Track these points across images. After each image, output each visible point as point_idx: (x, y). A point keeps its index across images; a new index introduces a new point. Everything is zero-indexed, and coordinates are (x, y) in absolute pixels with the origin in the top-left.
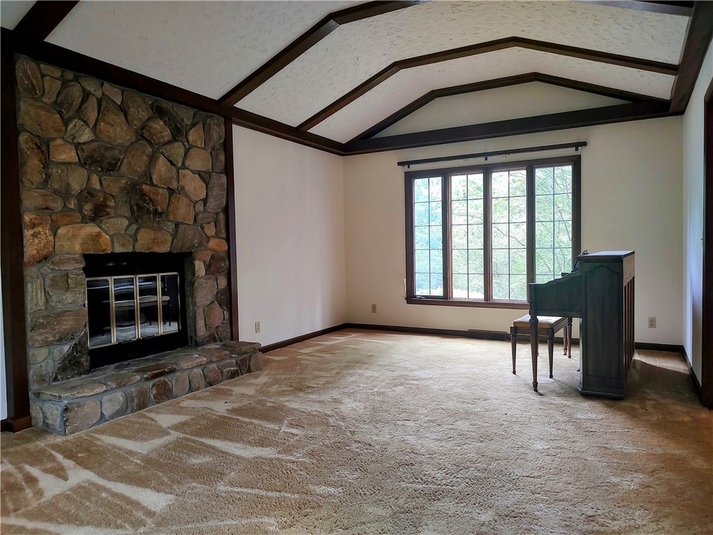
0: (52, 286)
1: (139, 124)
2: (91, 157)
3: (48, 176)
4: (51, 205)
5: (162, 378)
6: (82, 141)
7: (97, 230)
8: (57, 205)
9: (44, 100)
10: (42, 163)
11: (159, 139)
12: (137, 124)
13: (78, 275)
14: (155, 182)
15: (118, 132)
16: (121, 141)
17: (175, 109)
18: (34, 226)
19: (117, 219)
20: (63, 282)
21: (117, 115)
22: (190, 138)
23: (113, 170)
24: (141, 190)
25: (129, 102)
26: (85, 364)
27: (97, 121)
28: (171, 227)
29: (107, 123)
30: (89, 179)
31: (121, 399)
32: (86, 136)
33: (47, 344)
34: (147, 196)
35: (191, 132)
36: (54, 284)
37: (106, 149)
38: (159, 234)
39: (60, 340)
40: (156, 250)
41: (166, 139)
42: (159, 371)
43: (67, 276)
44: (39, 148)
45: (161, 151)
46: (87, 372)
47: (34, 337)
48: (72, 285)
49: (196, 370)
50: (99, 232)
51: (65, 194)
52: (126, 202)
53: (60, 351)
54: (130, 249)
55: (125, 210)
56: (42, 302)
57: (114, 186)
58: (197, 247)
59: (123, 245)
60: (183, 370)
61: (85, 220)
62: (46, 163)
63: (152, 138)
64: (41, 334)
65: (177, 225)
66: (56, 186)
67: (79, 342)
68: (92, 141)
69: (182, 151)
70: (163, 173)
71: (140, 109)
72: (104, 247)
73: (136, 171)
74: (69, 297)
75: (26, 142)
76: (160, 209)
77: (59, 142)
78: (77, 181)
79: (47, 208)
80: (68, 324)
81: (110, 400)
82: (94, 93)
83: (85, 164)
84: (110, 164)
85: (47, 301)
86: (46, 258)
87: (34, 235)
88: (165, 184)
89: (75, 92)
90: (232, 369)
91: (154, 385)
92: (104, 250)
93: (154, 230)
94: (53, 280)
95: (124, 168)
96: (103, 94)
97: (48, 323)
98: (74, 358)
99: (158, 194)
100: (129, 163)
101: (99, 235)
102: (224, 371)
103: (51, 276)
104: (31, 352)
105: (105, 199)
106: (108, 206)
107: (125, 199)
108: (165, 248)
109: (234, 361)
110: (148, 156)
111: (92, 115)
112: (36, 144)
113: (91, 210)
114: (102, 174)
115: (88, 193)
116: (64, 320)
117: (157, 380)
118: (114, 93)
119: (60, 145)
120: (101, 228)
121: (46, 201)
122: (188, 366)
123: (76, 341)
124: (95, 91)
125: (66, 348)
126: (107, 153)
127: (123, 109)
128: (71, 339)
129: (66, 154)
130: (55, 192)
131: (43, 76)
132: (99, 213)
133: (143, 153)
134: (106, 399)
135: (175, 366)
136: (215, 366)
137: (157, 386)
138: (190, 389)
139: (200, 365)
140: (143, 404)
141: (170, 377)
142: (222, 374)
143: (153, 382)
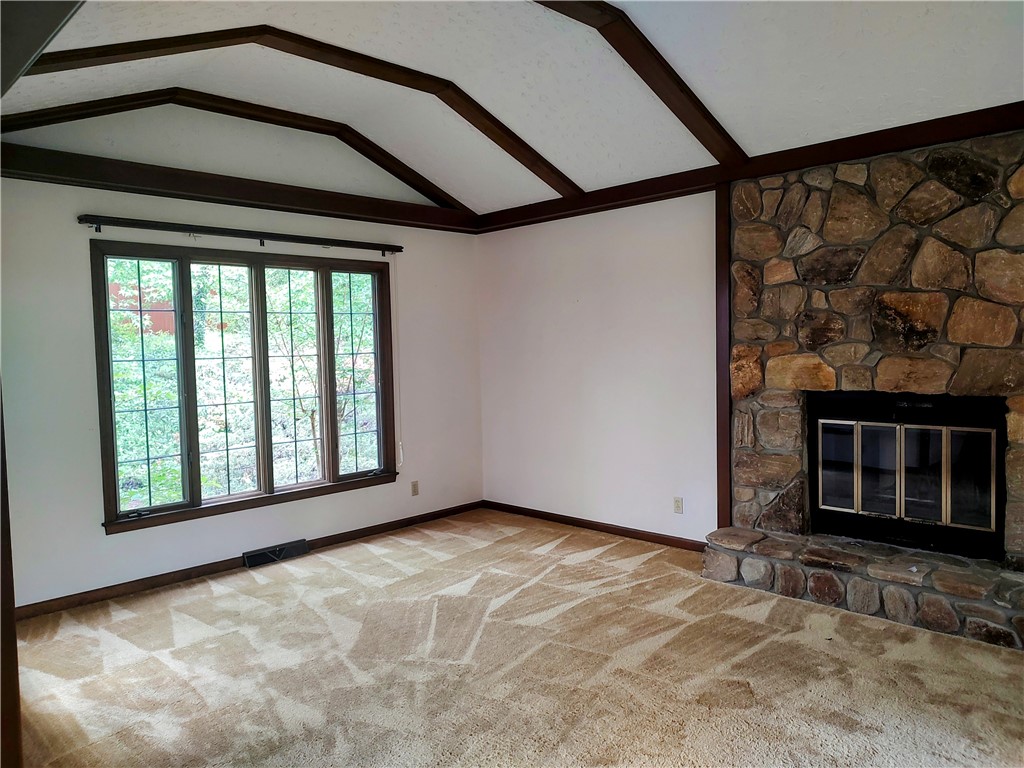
0: (762, 423)
1: (894, 201)
2: (813, 269)
3: (760, 302)
4: (762, 334)
5: (829, 573)
6: (803, 252)
7: (817, 360)
8: (770, 334)
9: (763, 218)
10: (752, 290)
11: (926, 213)
12: (890, 202)
13: (790, 414)
14: (915, 285)
15: (856, 224)
16: (860, 237)
17: (975, 149)
18: (740, 357)
19: (848, 345)
20: (772, 420)
21: (854, 202)
22: (1012, 188)
23: (844, 280)
24: (880, 302)
25: (878, 175)
26: (793, 521)
27: (823, 221)
28: (950, 354)
29: (840, 219)
30: (810, 297)
31: (763, 569)
32: (808, 244)
33: (749, 484)
34: (891, 309)
35: (1016, 175)
36: (764, 422)
37: (835, 253)
38: (921, 366)
39: (765, 484)
40: (914, 389)
41: (945, 208)
42: (820, 559)
43: (778, 414)
44: (750, 274)
45: (934, 230)
47: (740, 475)
48: (782, 426)
49: (892, 588)
50: (820, 364)
51: (778, 322)
52: (864, 321)
53: (766, 497)
54: (864, 387)
55: (862, 332)
56: (748, 439)
57: (846, 300)
58: (1013, 389)
59: (854, 381)
60: (867, 577)
61: (801, 350)
62: (758, 291)
63: (913, 217)
64: (745, 472)
65: (963, 350)
66: (768, 313)
67: (787, 493)
68: (820, 247)
69: (989, 216)
70: (930, 268)
71: (891, 177)
72: (825, 383)
73: (883, 273)
74: (777, 439)
75: (737, 271)
76: (919, 326)
77: (774, 261)
78: (791, 303)
79: (758, 338)
80: (773, 468)
81: (751, 565)
82: (819, 186)
83: (805, 280)
84: (840, 272)
85: (756, 438)
86: (753, 393)
87: (739, 369)
88: (933, 285)
89: (796, 193)
90: (992, 625)
91: (813, 575)
92: (825, 387)
93: (910, 358)
94: (763, 417)
95: (862, 274)
96: (836, 181)
97: (752, 462)
98: (781, 510)
99: (916, 302)
100: (871, 264)
101: (818, 367)
102: (969, 619)
103: (762, 412)
104: (735, 489)
105: (828, 321)
106: (831, 330)
107: (863, 316)
108: (936, 387)
109: (1002, 614)
110: (907, 246)
111: (814, 216)
112: (747, 271)
113: (807, 337)
114: (827, 288)
115: (806, 315)
116: (770, 464)
117: (822, 571)
118: (854, 173)
119: (776, 265)
120: (822, 357)
121: (756, 331)
122: (876, 574)
123: (784, 491)
124: (820, 183)
125: (772, 495)
126: (836, 258)
127: (869, 192)
128: (778, 487)
129: (788, 273)
130: (769, 320)
131: (761, 192)
132: (818, 341)
133: (896, 244)
134: (747, 561)
135: (851, 564)
136: (945, 601)
137: (818, 579)
138: (881, 611)
139: (907, 585)
140: (793, 591)
141: (845, 577)
142: (963, 622)
143: (812, 571)
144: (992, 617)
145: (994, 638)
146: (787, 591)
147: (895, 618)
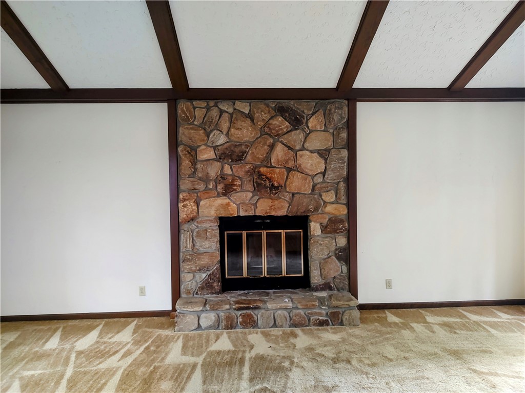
0: (197, 236)
1: (262, 124)
2: (224, 153)
3: (195, 169)
4: (197, 187)
5: (249, 311)
6: (219, 144)
7: (227, 201)
8: (201, 187)
9: (195, 123)
10: (191, 162)
11: (277, 131)
12: (261, 124)
13: (213, 230)
14: (273, 165)
15: (245, 132)
16: (247, 139)
17: (295, 105)
18: (184, 200)
19: (242, 193)
20: (202, 235)
21: (245, 121)
22: (310, 125)
23: (240, 160)
24: (259, 172)
25: (255, 110)
26: (216, 287)
27: (229, 128)
28: (288, 197)
29: (237, 129)
30: (223, 168)
31: (213, 318)
32: (222, 140)
33: (191, 271)
34: (264, 176)
35: (311, 119)
36: (199, 235)
37: (236, 146)
38: (276, 202)
39: (200, 270)
40: (273, 213)
41: (285, 130)
42: (245, 305)
43: (206, 230)
44: (189, 153)
45: (280, 140)
46: (218, 293)
47: (184, 267)
48: (209, 237)
49: (279, 312)
50: (229, 202)
51: (206, 179)
52: (250, 181)
53: (200, 277)
54: (251, 213)
55: (249, 187)
56: (190, 245)
57: (240, 170)
58: (313, 212)
59: (246, 211)
60: (268, 310)
61: (218, 196)
62: (194, 162)
63: (272, 132)
64: (188, 265)
65: (293, 195)
66: (200, 175)
67: (213, 273)
68: (227, 142)
69: (302, 136)
70: (280, 157)
71: (263, 113)
72: (232, 213)
73: (258, 158)
74: (206, 244)
75: (182, 151)
76: (276, 184)
77: (203, 147)
78: (213, 170)
79: (195, 189)
80: (205, 261)
81: (206, 317)
82: (227, 110)
83: (220, 158)
84: (238, 156)
85: (194, 245)
86: (192, 219)
87: (184, 206)
88: (281, 165)
89: (214, 113)
90: (321, 318)
91: (241, 315)
92: (232, 214)
93: (272, 199)
94: (198, 232)
95: (249, 158)
96: (235, 109)
97: (192, 259)
98: (209, 282)
99: (274, 173)
100: (253, 153)
101: (228, 204)
102: (312, 318)
103: (197, 230)
104: (182, 275)
105: (233, 180)
106: (235, 185)
107: (249, 179)
108: (282, 212)
109: (324, 312)
110: (269, 146)
111: (225, 125)
112: (188, 151)
113: (222, 188)
114: (232, 163)
115: (221, 177)
116: (203, 258)
117: (245, 311)
118: (244, 107)
119: (204, 149)
120: (229, 199)
121: (193, 185)
122: (272, 307)
123: (211, 272)
124: (227, 109)
125: (204, 275)
126: (236, 148)
127: (250, 116)
128: (207, 270)
129: (210, 154)
130: (200, 179)
131: (194, 108)
132: (228, 190)
133: (265, 144)
134: (203, 315)
135: (260, 305)
136: (302, 312)
137: (243, 316)
138: (275, 325)
139: (286, 309)
140: (230, 326)
141: (256, 312)
142: (309, 320)
143: (240, 312)
144: (320, 314)
145: (322, 323)
146: (228, 327)
147: (281, 326)
